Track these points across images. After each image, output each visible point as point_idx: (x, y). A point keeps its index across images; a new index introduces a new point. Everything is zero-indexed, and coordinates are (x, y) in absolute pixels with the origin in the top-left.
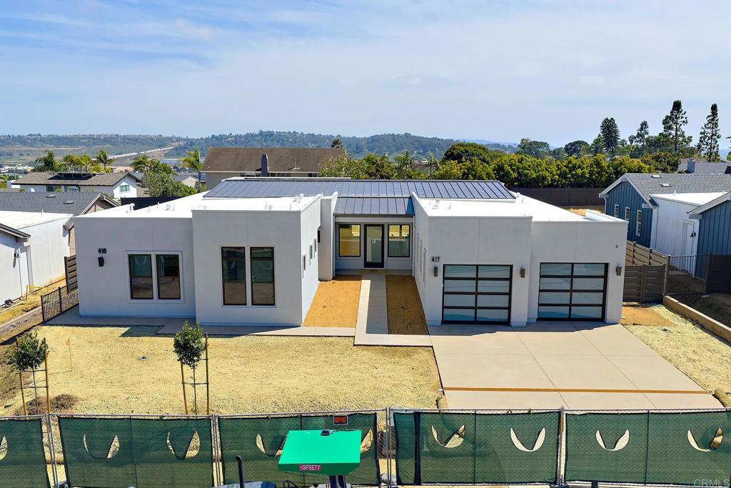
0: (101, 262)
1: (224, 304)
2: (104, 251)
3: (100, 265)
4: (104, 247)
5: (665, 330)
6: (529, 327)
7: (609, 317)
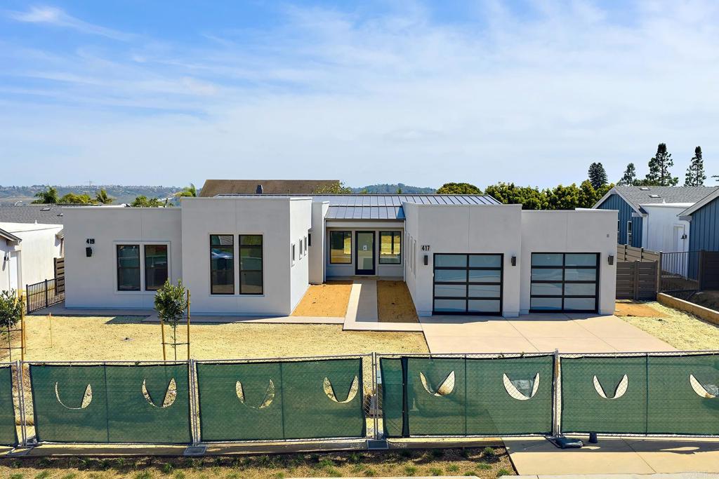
0: (89, 252)
1: (212, 293)
2: (93, 241)
3: (88, 256)
4: (92, 238)
5: (659, 320)
6: (521, 316)
7: (602, 307)
